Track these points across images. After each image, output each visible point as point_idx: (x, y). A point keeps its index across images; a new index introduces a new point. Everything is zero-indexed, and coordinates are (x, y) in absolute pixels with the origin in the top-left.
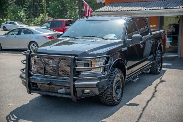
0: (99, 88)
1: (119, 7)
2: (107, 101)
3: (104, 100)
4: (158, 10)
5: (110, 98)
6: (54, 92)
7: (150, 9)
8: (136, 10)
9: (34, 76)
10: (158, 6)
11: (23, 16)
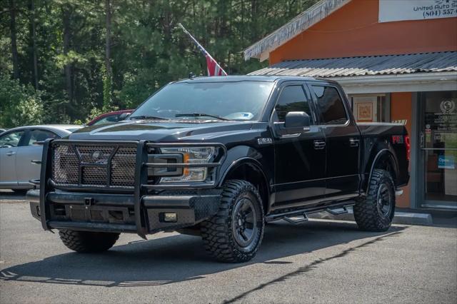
0: (196, 211)
1: (301, 69)
2: (218, 248)
3: (211, 247)
4: (398, 76)
5: (223, 240)
6: (101, 223)
7: (377, 72)
8: (343, 76)
9: (58, 188)
10: (402, 67)
11: (36, 116)
